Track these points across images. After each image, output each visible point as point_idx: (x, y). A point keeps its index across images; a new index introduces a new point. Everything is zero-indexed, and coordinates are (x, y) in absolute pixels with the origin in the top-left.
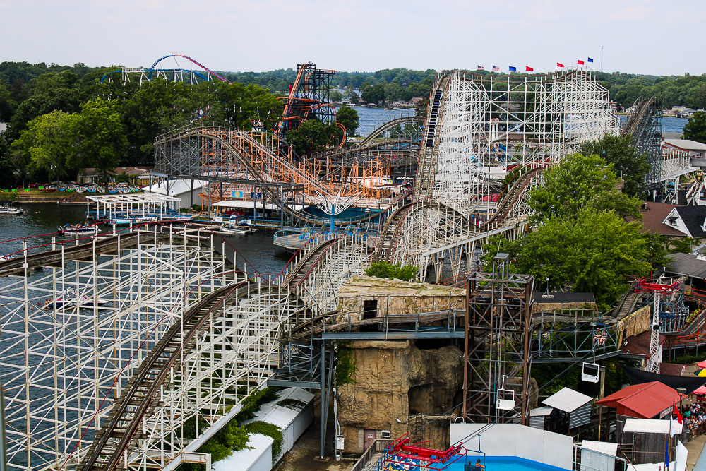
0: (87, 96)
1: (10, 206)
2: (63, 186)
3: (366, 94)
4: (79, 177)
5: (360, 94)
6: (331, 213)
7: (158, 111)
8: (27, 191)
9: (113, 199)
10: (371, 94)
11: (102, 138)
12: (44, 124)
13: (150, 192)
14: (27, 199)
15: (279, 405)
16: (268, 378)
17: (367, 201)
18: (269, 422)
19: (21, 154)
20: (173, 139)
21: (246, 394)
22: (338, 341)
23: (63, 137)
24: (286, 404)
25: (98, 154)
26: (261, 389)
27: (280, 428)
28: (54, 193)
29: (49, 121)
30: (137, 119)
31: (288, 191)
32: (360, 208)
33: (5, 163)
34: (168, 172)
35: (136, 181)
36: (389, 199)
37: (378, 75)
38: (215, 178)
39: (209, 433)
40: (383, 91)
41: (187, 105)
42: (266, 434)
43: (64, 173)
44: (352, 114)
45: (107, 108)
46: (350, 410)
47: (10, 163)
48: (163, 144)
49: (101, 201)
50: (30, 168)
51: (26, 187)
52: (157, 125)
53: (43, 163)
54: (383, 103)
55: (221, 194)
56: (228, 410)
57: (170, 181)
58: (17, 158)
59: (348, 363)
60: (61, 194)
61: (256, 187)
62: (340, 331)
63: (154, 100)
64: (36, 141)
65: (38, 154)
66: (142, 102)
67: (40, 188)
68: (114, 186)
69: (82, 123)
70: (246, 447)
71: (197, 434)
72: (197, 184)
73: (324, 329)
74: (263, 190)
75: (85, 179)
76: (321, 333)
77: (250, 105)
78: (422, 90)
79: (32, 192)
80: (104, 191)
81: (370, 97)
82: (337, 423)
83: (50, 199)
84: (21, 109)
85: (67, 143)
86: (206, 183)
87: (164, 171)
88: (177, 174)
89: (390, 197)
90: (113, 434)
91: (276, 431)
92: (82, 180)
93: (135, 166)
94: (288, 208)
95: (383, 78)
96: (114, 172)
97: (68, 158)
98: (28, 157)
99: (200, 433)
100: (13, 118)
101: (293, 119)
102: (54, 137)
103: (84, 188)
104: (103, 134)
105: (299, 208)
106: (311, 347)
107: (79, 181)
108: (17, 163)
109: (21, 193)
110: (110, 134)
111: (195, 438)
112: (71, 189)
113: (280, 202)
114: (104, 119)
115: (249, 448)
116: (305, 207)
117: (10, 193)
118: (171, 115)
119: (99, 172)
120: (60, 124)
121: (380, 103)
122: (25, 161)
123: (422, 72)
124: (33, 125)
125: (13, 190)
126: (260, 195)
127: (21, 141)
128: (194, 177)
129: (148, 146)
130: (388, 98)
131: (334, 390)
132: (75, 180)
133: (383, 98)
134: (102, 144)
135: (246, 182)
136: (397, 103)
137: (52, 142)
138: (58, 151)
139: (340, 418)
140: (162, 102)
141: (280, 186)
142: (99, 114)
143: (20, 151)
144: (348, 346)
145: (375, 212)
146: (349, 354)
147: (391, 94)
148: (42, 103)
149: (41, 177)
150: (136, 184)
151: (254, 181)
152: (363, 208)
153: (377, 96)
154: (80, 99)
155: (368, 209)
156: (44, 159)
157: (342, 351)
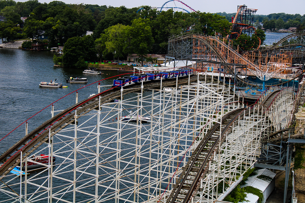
0: (133, 18)
1: (95, 70)
2: (120, 62)
3: (265, 25)
4: (128, 58)
5: (262, 25)
6: (263, 80)
7: (169, 26)
8: (103, 64)
9: (147, 69)
10: (268, 25)
11: (141, 38)
12: (113, 30)
13: (165, 66)
14: (103, 68)
15: (259, 178)
16: (254, 163)
17: (280, 75)
18: (255, 187)
19: (100, 45)
20: (179, 40)
21: (245, 171)
22: (296, 144)
23: (122, 37)
24: (262, 178)
25: (139, 46)
26: (251, 168)
27: (261, 191)
28: (116, 65)
29: (115, 29)
30: (158, 30)
31: (238, 68)
32: (276, 79)
33: (93, 50)
34: (175, 57)
35: (156, 61)
36: (292, 74)
37: (270, 16)
38: (199, 60)
39: (229, 190)
40: (274, 24)
41: (184, 23)
42: (254, 194)
43: (121, 55)
44: (262, 33)
45: (144, 23)
46: (301, 184)
47: (95, 50)
48: (173, 42)
49: (141, 69)
50: (105, 53)
51: (103, 62)
52: (168, 33)
53: (112, 50)
54: (274, 30)
55: (202, 68)
56: (237, 178)
57: (176, 61)
58: (98, 47)
59: (302, 157)
60: (120, 66)
61: (221, 65)
62: (298, 138)
63: (167, 20)
64: (109, 39)
65: (109, 45)
66: (161, 21)
67: (109, 63)
68: (145, 63)
69: (132, 30)
70: (245, 200)
71: (223, 191)
72: (190, 63)
73: (289, 136)
74: (225, 67)
75: (131, 59)
76: (287, 139)
77: (215, 24)
78: (295, 23)
79: (105, 64)
80: (141, 65)
81: (267, 26)
82: (294, 190)
83: (114, 68)
84: (100, 24)
85: (124, 40)
86: (195, 62)
87: (173, 56)
88: (180, 57)
89: (292, 73)
90: (183, 187)
91: (260, 193)
92: (129, 59)
93: (156, 54)
94: (238, 78)
95: (272, 18)
96: (146, 56)
97: (124, 48)
98: (104, 47)
99: (225, 190)
100: (96, 28)
101: (234, 34)
102: (117, 37)
103: (131, 64)
104: (142, 37)
105: (243, 77)
106: (281, 147)
107: (128, 60)
108: (98, 50)
109: (100, 64)
110: (145, 36)
111: (222, 193)
112: (124, 64)
113: (234, 73)
114: (143, 29)
115: (246, 201)
116: (247, 77)
117: (95, 64)
118: (176, 28)
119: (139, 55)
120: (120, 31)
121: (273, 30)
122: (102, 49)
123: (293, 15)
124: (107, 31)
125: (96, 63)
126: (222, 70)
127: (100, 39)
128: (189, 59)
129: (164, 44)
130: (277, 27)
131: (293, 171)
132: (126, 59)
133: (274, 28)
134: (141, 42)
135: (216, 63)
136: (281, 30)
137: (116, 40)
138: (119, 44)
139: (295, 188)
140: (171, 22)
141: (234, 65)
142: (140, 26)
143: (99, 44)
144: (302, 147)
145: (285, 81)
146: (302, 152)
147: (278, 25)
148: (110, 21)
149: (109, 57)
150: (156, 63)
151: (220, 62)
152: (278, 79)
153: (271, 26)
154: (129, 19)
155: (280, 79)
156: (112, 48)
157: (298, 150)
